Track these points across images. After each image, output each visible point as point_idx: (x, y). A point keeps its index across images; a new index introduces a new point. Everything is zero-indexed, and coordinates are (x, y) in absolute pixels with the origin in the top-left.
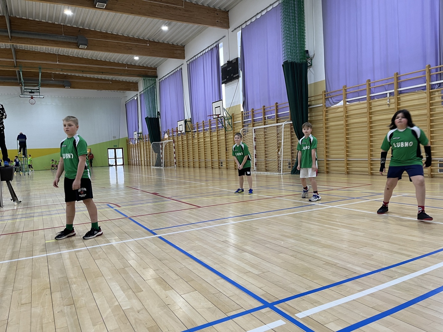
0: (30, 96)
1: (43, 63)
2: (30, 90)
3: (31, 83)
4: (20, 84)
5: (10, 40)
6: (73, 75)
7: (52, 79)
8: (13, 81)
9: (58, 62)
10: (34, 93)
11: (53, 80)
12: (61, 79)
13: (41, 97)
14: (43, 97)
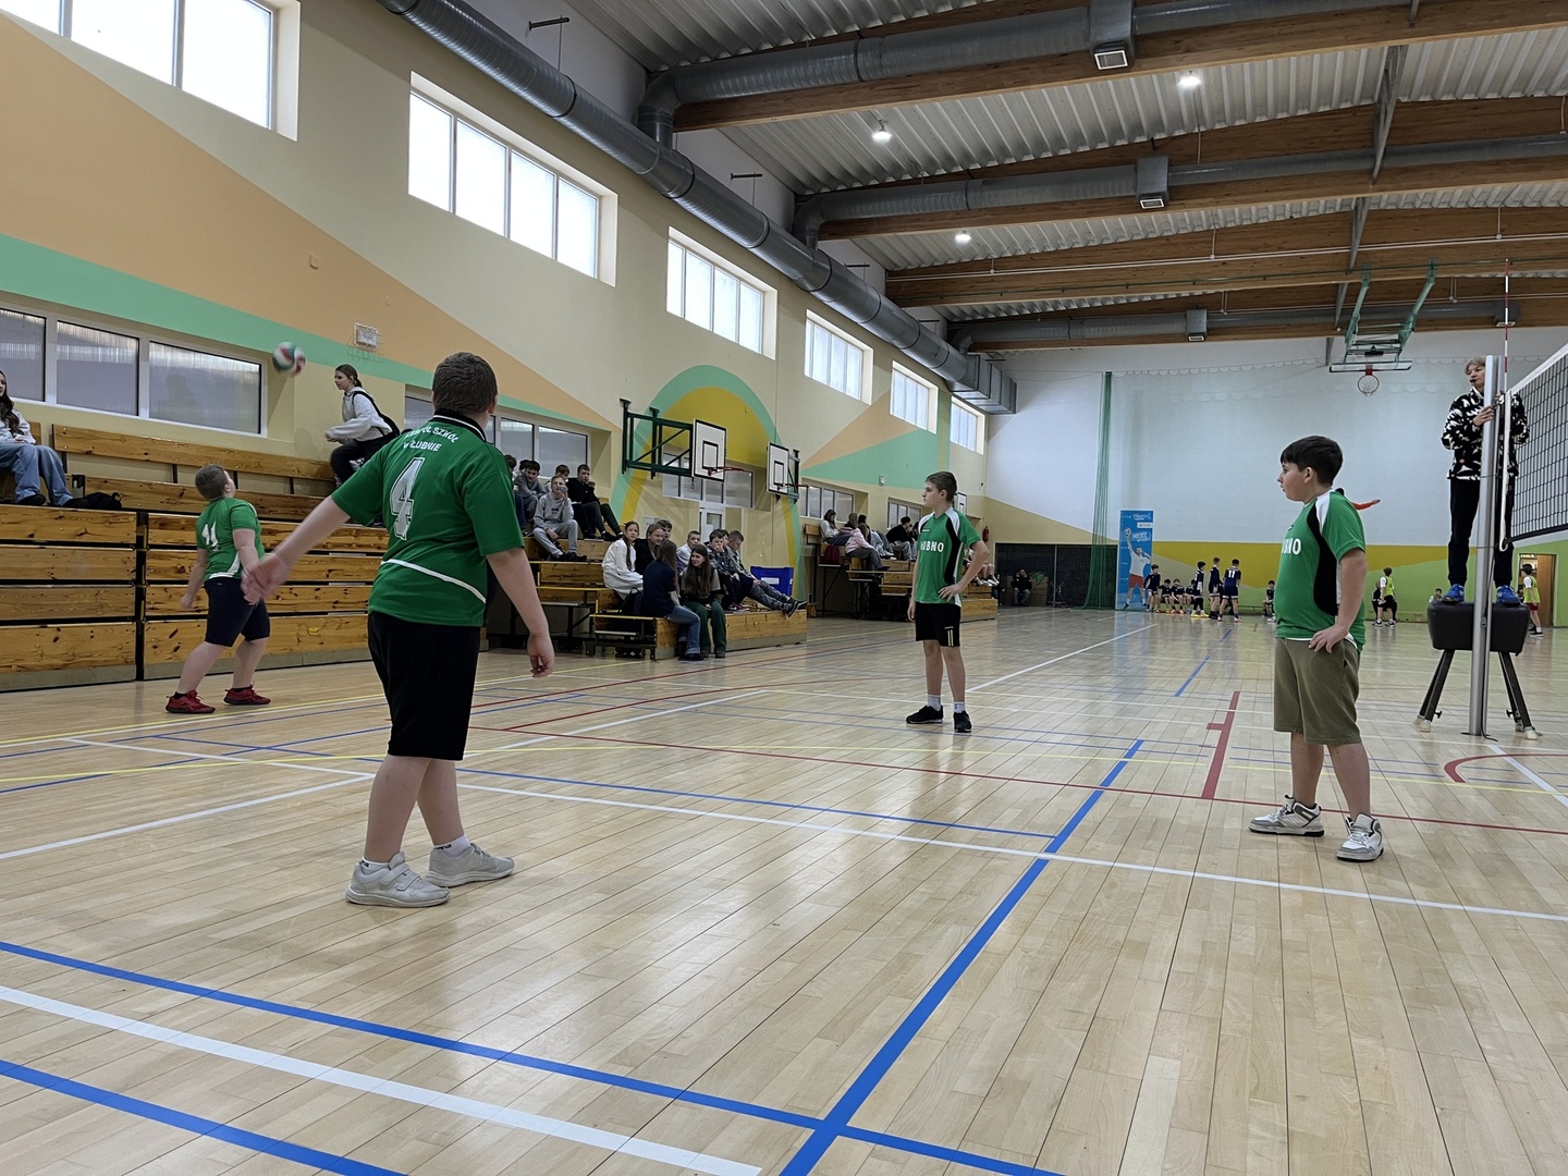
0: (1364, 367)
1: (1444, 247)
2: (1369, 347)
3: (1379, 320)
4: (1339, 330)
5: (1374, 183)
6: (1533, 278)
7: (1451, 298)
8: (1316, 320)
9: (1499, 236)
10: (1380, 353)
11: (1455, 301)
12: (1486, 294)
13: (1401, 366)
14: (1405, 366)
